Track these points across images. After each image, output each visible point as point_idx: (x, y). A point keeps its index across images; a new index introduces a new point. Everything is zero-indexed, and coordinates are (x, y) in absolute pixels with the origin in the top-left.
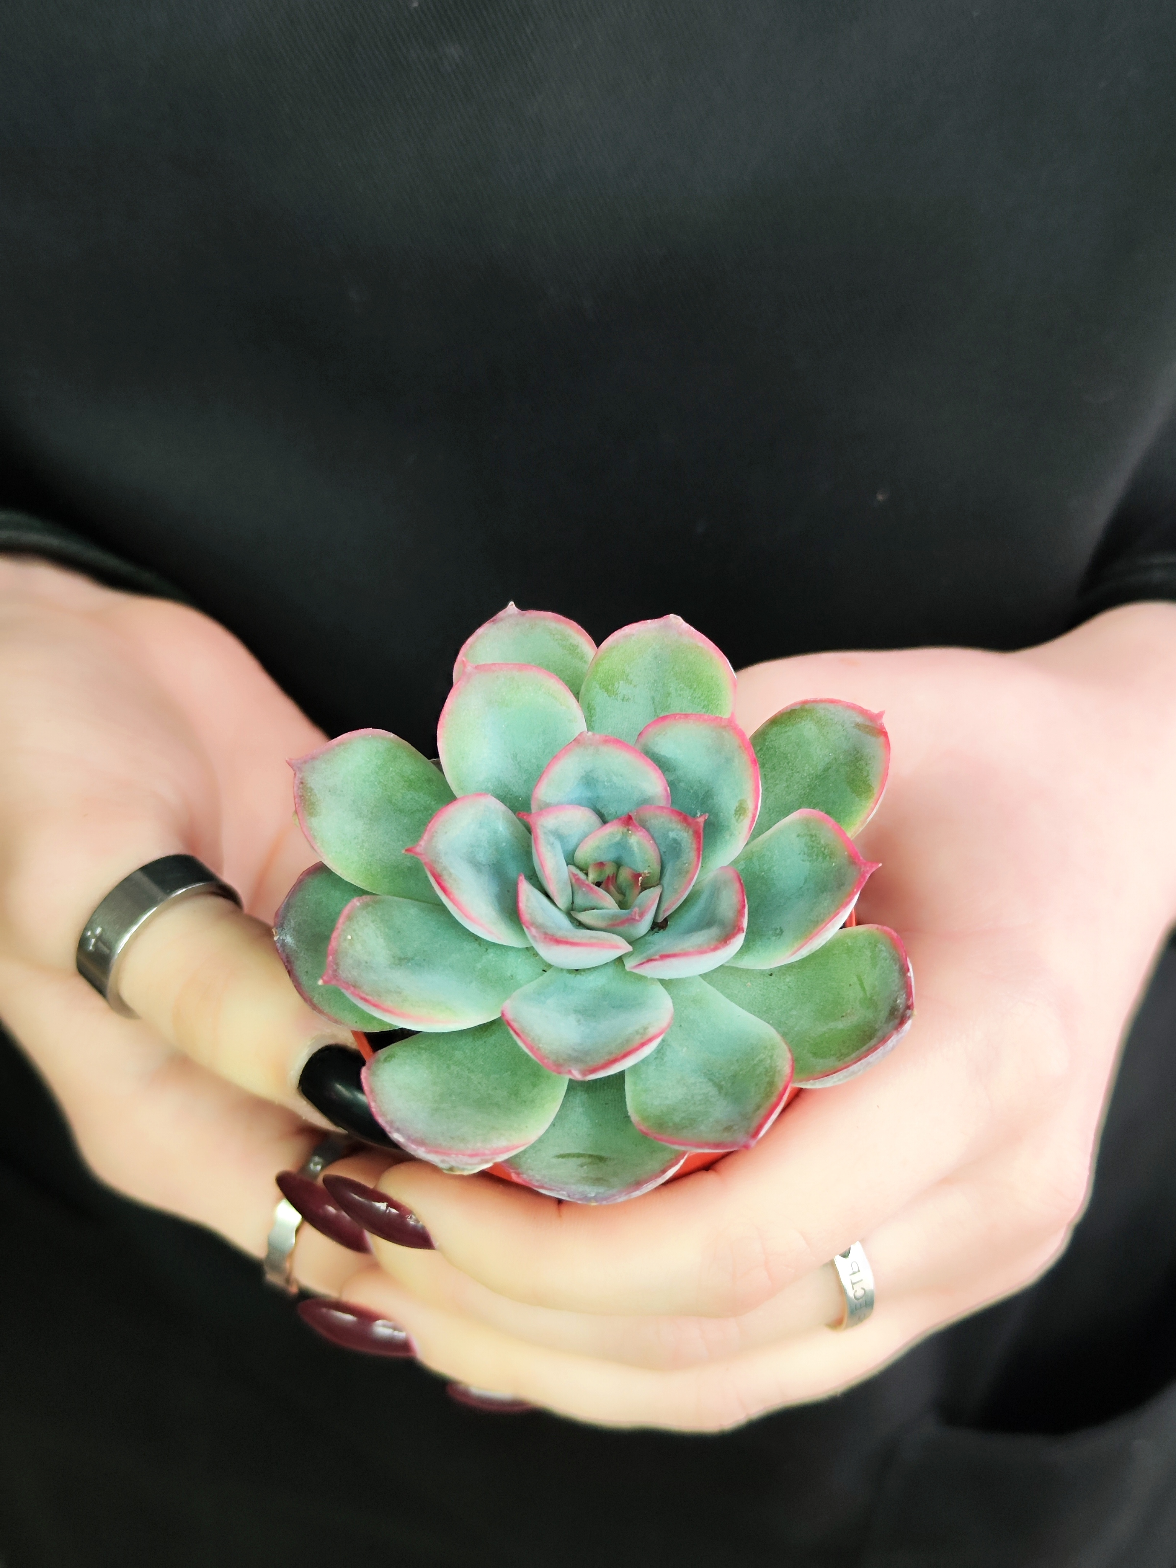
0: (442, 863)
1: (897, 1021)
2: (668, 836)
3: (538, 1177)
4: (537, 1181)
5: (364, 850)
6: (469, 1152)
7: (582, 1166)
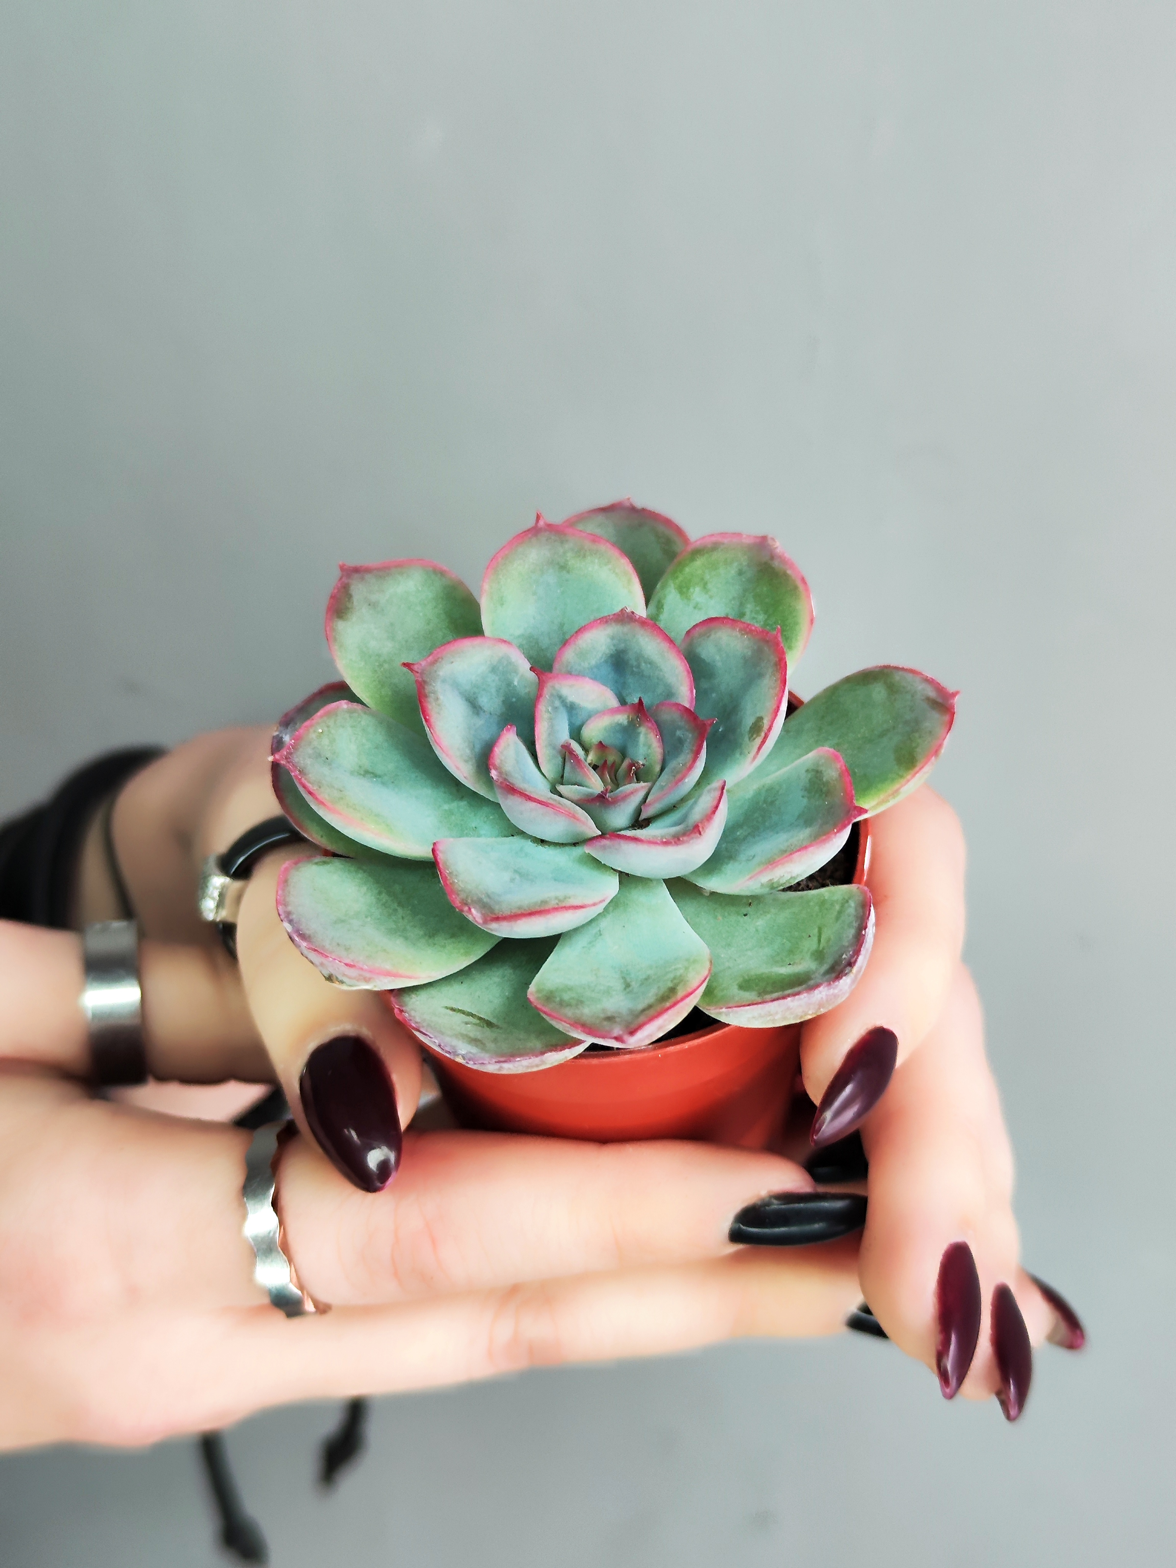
0: (434, 687)
1: (833, 975)
2: (675, 734)
3: (418, 1020)
4: (417, 1023)
5: (382, 669)
6: (347, 961)
7: (467, 1023)
